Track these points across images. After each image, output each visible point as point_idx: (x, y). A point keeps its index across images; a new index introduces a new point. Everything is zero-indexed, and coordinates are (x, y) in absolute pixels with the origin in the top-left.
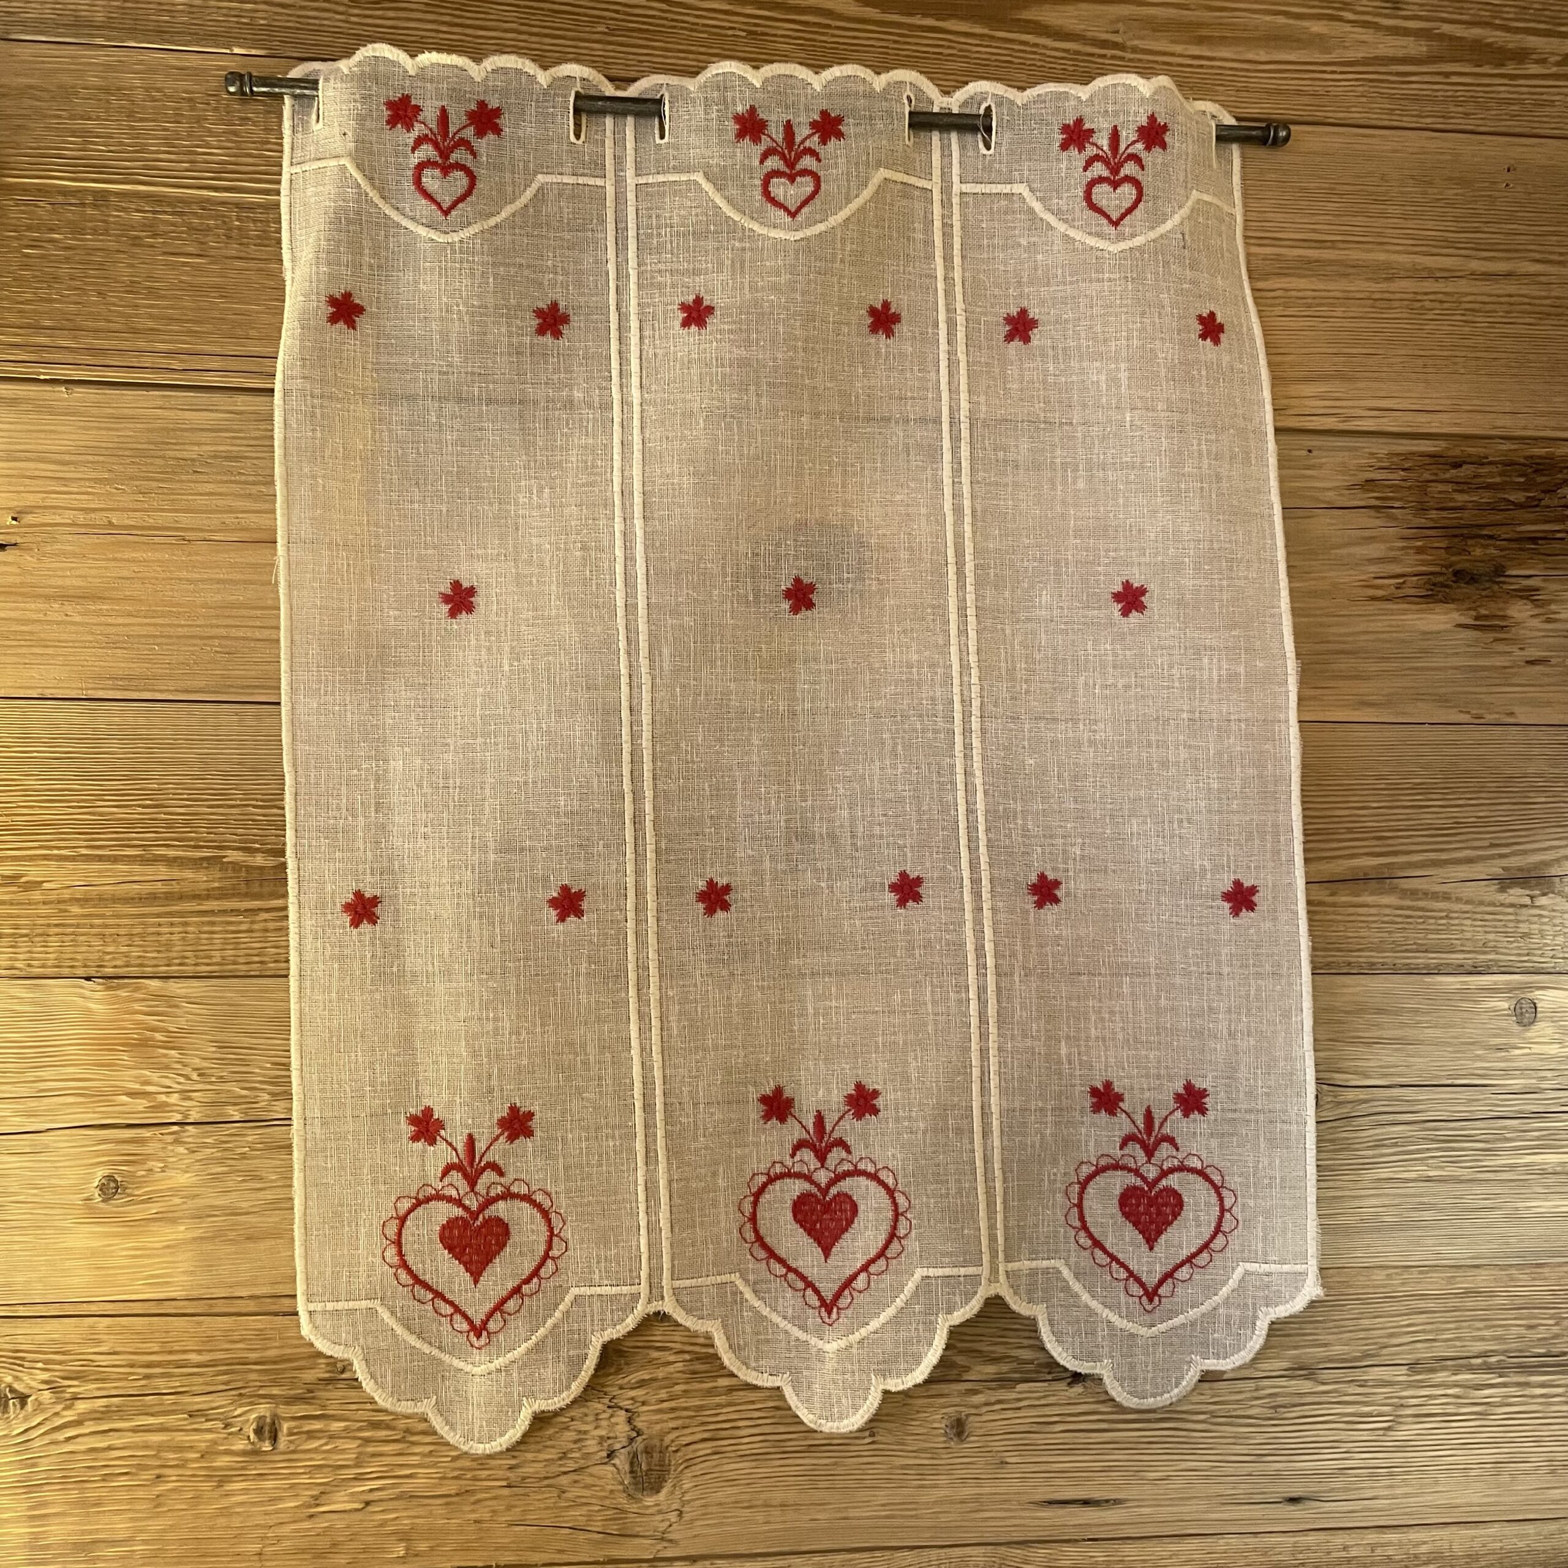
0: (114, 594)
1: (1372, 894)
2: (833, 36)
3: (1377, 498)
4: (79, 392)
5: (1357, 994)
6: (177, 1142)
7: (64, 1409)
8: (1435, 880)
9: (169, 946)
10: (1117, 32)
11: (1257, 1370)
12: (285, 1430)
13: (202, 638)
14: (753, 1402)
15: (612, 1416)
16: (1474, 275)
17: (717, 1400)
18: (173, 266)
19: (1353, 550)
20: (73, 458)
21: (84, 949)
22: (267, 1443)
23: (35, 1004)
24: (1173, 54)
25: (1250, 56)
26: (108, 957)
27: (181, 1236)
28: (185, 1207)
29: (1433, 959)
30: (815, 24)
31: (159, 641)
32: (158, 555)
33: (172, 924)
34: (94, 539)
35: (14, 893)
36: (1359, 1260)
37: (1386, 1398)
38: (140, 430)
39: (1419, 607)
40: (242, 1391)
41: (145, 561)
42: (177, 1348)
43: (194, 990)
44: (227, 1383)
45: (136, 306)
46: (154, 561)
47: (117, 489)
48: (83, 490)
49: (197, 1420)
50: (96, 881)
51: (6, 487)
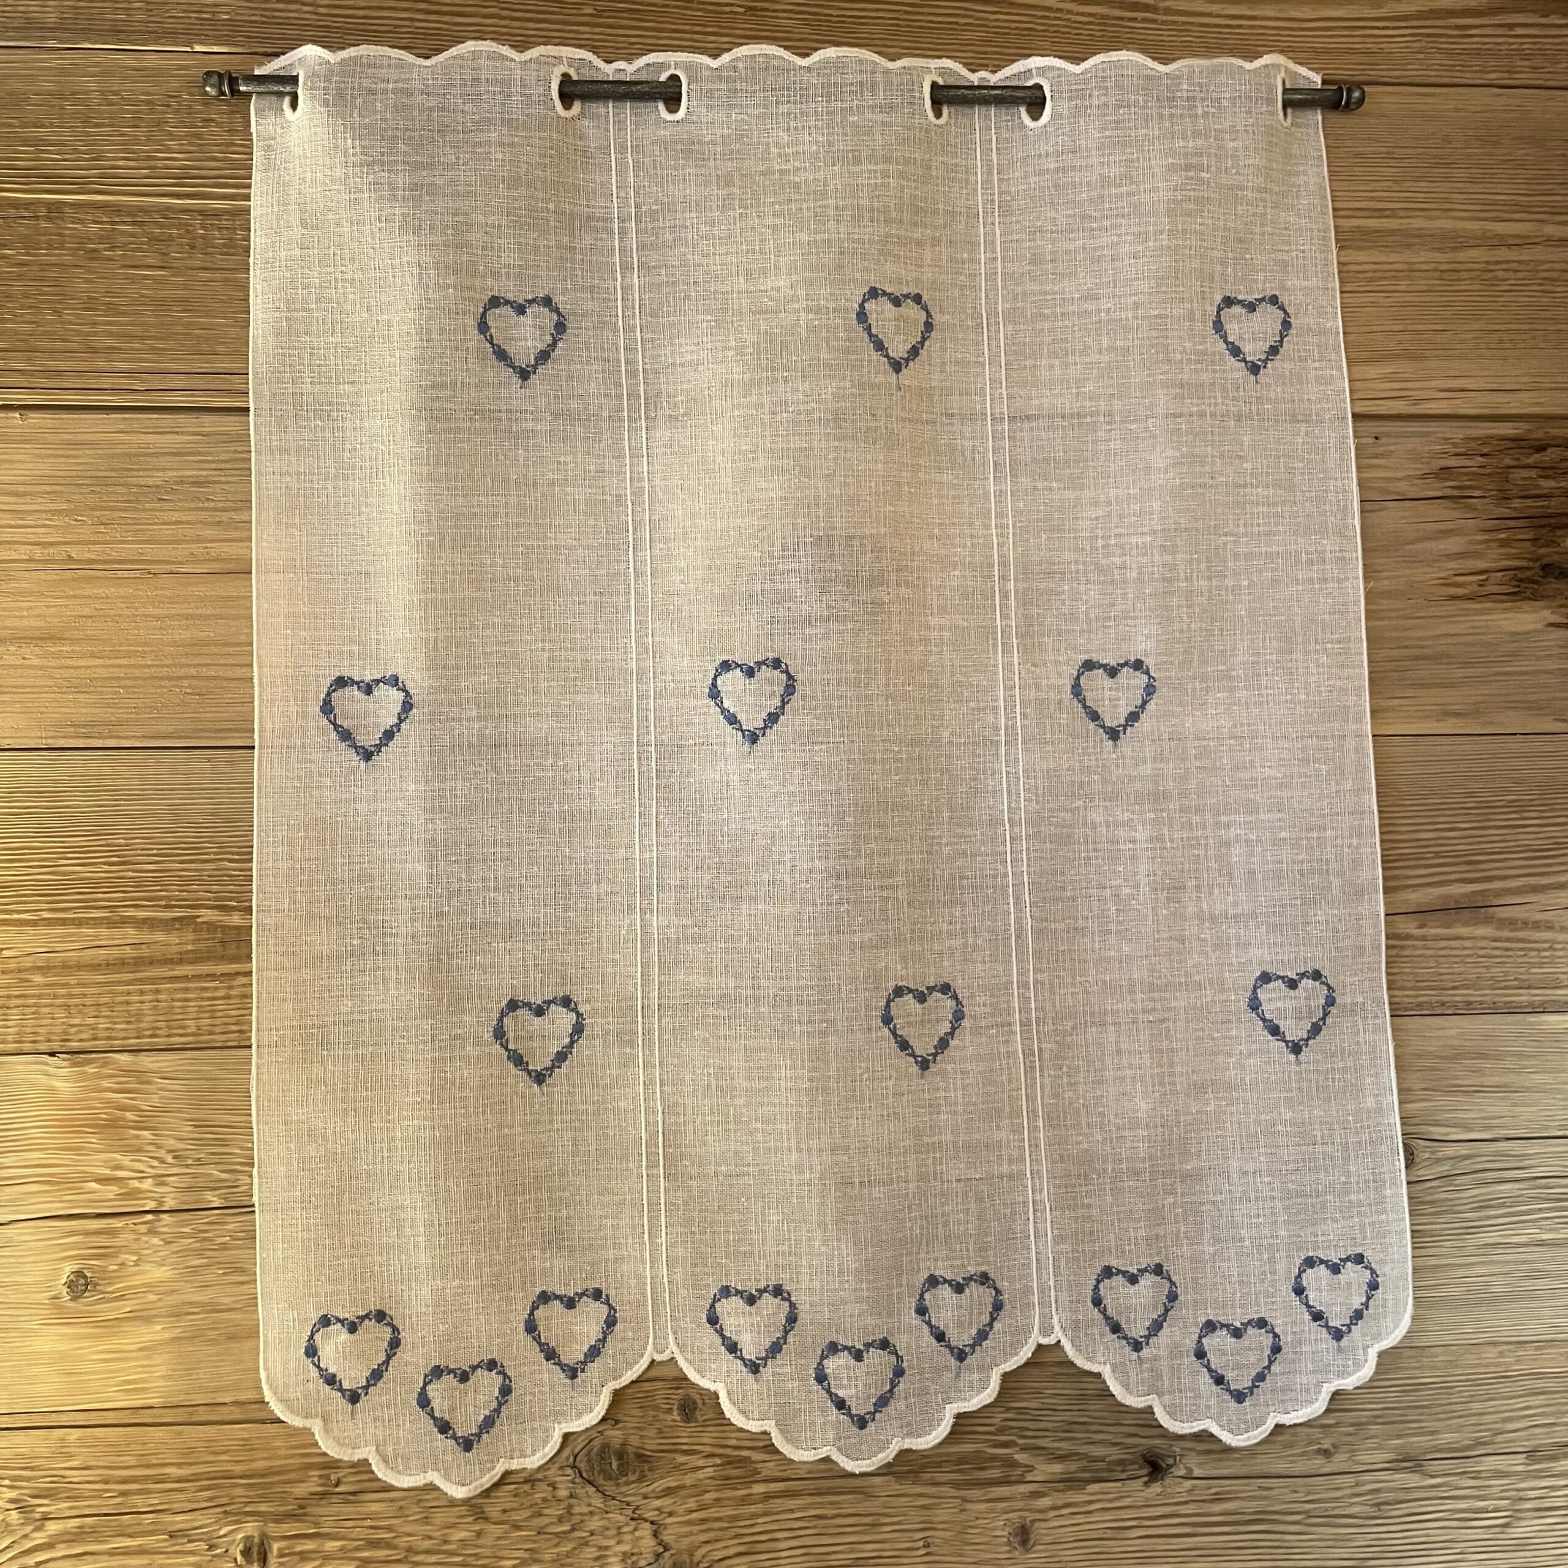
0: (75, 634)
1: (1466, 924)
4: (35, 417)
5: (1451, 1037)
6: (151, 1232)
7: (33, 1531)
8: (1535, 907)
9: (139, 1016)
11: (1356, 1462)
12: (275, 1552)
13: (170, 679)
14: (792, 1511)
15: (636, 1529)
16: (1550, 242)
17: (753, 1509)
18: (134, 279)
19: (1429, 545)
20: (29, 488)
21: (47, 1022)
22: (256, 1565)
24: (1211, 15)
25: (1297, 14)
26: (73, 1030)
27: (156, 1337)
28: (160, 1304)
29: (1537, 996)
31: (123, 683)
32: (122, 591)
33: (142, 993)
34: (53, 576)
36: (1467, 1336)
37: (1502, 1491)
38: (101, 457)
39: (1504, 605)
40: (228, 1508)
41: (107, 597)
42: (155, 1461)
43: (168, 1064)
44: (211, 1499)
45: (95, 324)
46: (117, 597)
47: (76, 520)
48: (40, 522)
49: (180, 1541)
50: (59, 947)
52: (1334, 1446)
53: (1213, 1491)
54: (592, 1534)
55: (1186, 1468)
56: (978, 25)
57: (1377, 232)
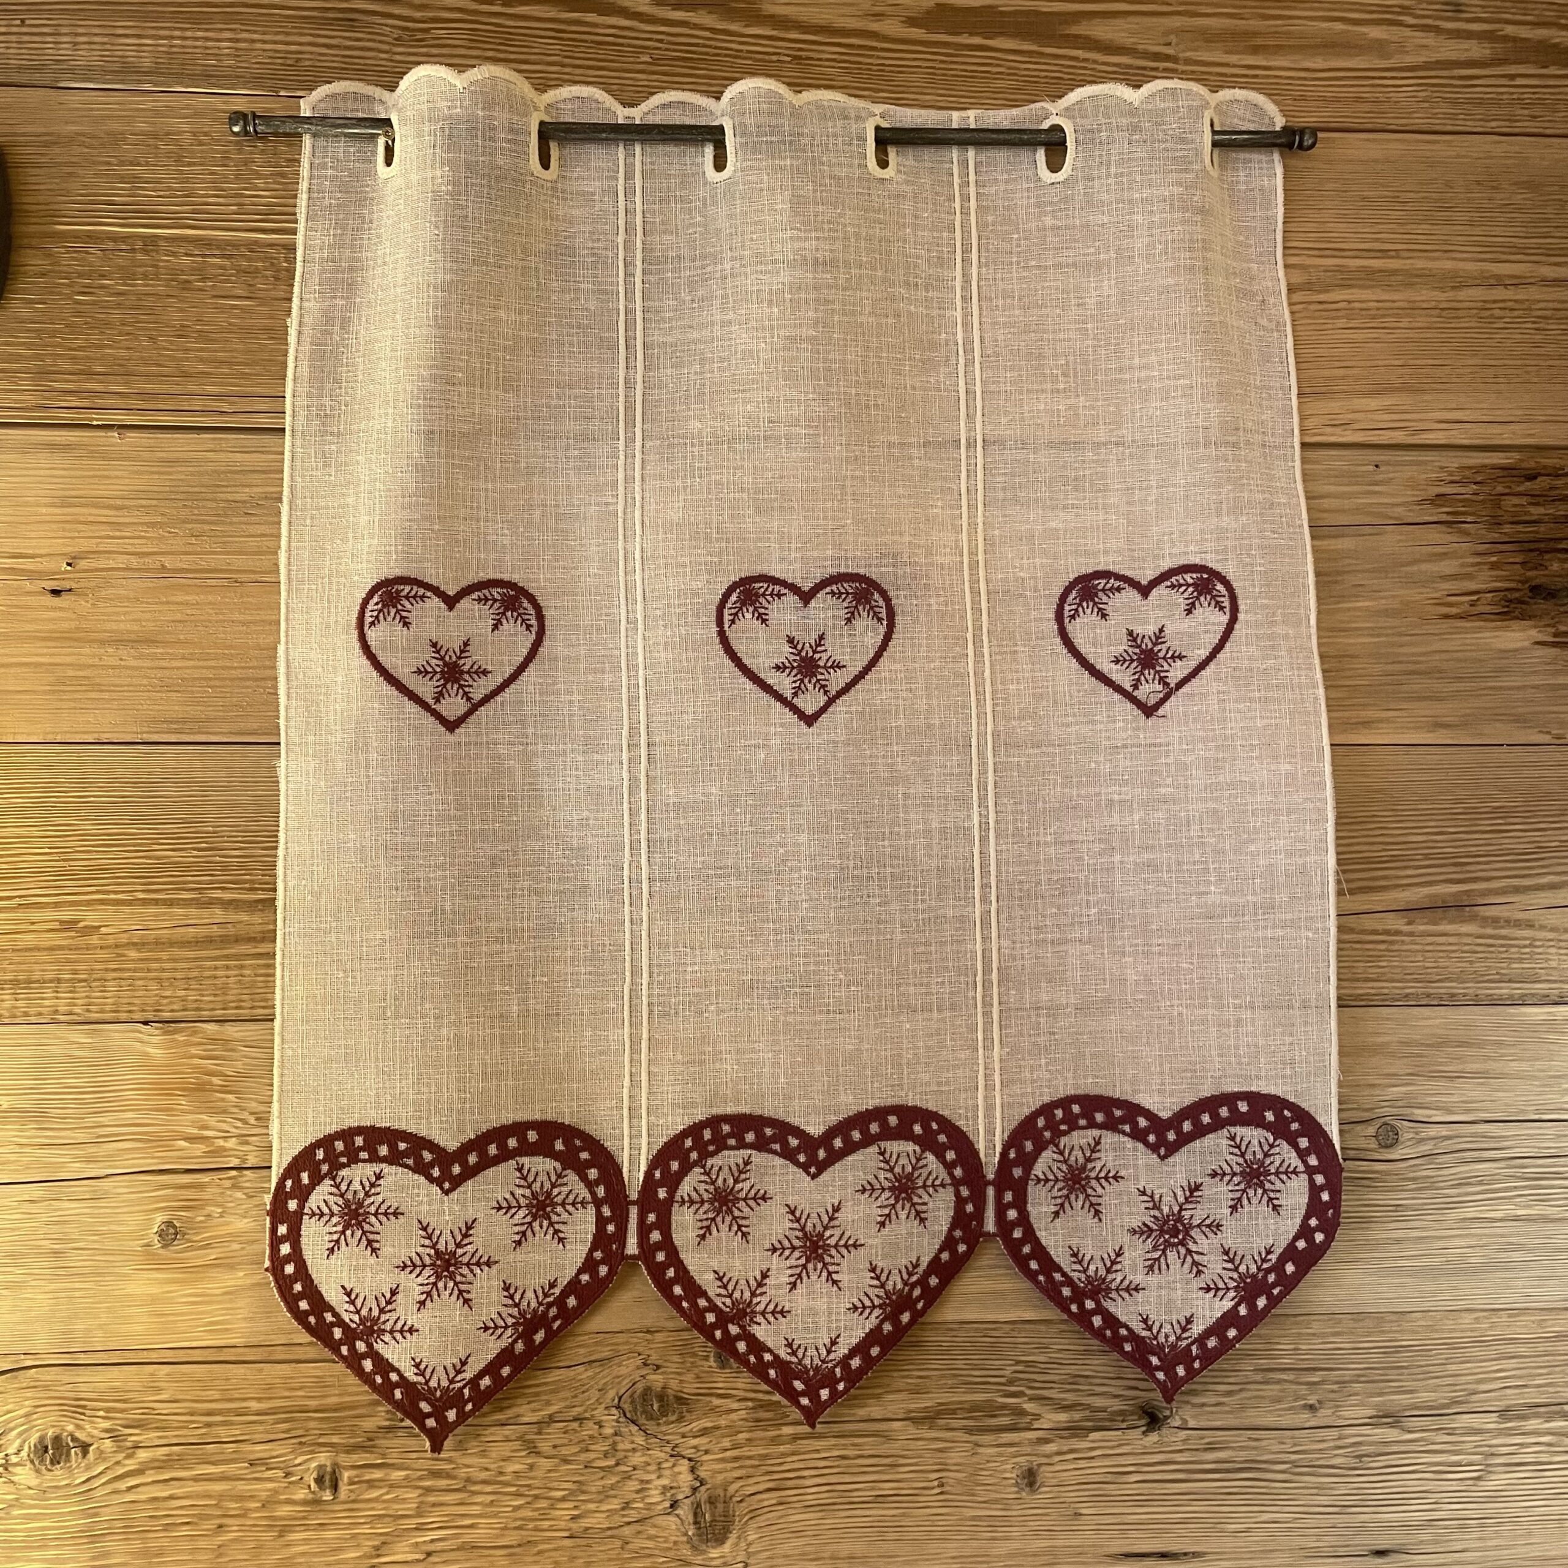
0: (168, 638)
1: (1451, 922)
2: (878, 57)
4: (132, 437)
5: (1435, 1027)
6: (234, 1187)
7: (126, 1458)
8: (1516, 907)
9: (225, 989)
10: (1169, 44)
11: (1340, 1417)
12: (346, 1479)
13: (256, 680)
14: (818, 1451)
15: (674, 1465)
16: (1545, 282)
17: (782, 1448)
18: (221, 309)
19: (1424, 567)
20: (127, 503)
21: (141, 993)
22: (328, 1492)
23: (94, 1049)
24: (1227, 65)
25: (1307, 64)
26: (165, 1001)
27: (240, 1282)
28: (243, 1253)
29: (1517, 989)
30: (860, 47)
31: (212, 683)
32: (211, 598)
33: (228, 968)
34: (149, 583)
35: (73, 938)
36: (1449, 1303)
37: (1476, 1447)
38: (192, 474)
39: (1494, 624)
40: (303, 1440)
41: (198, 604)
42: (236, 1396)
44: (288, 1431)
45: (187, 350)
46: (207, 604)
47: (169, 532)
48: (137, 534)
49: (260, 1469)
50: (153, 925)
51: (60, 534)
52: (1319, 1402)
53: (1207, 1440)
54: (635, 1469)
55: (1182, 1420)
57: (1380, 271)
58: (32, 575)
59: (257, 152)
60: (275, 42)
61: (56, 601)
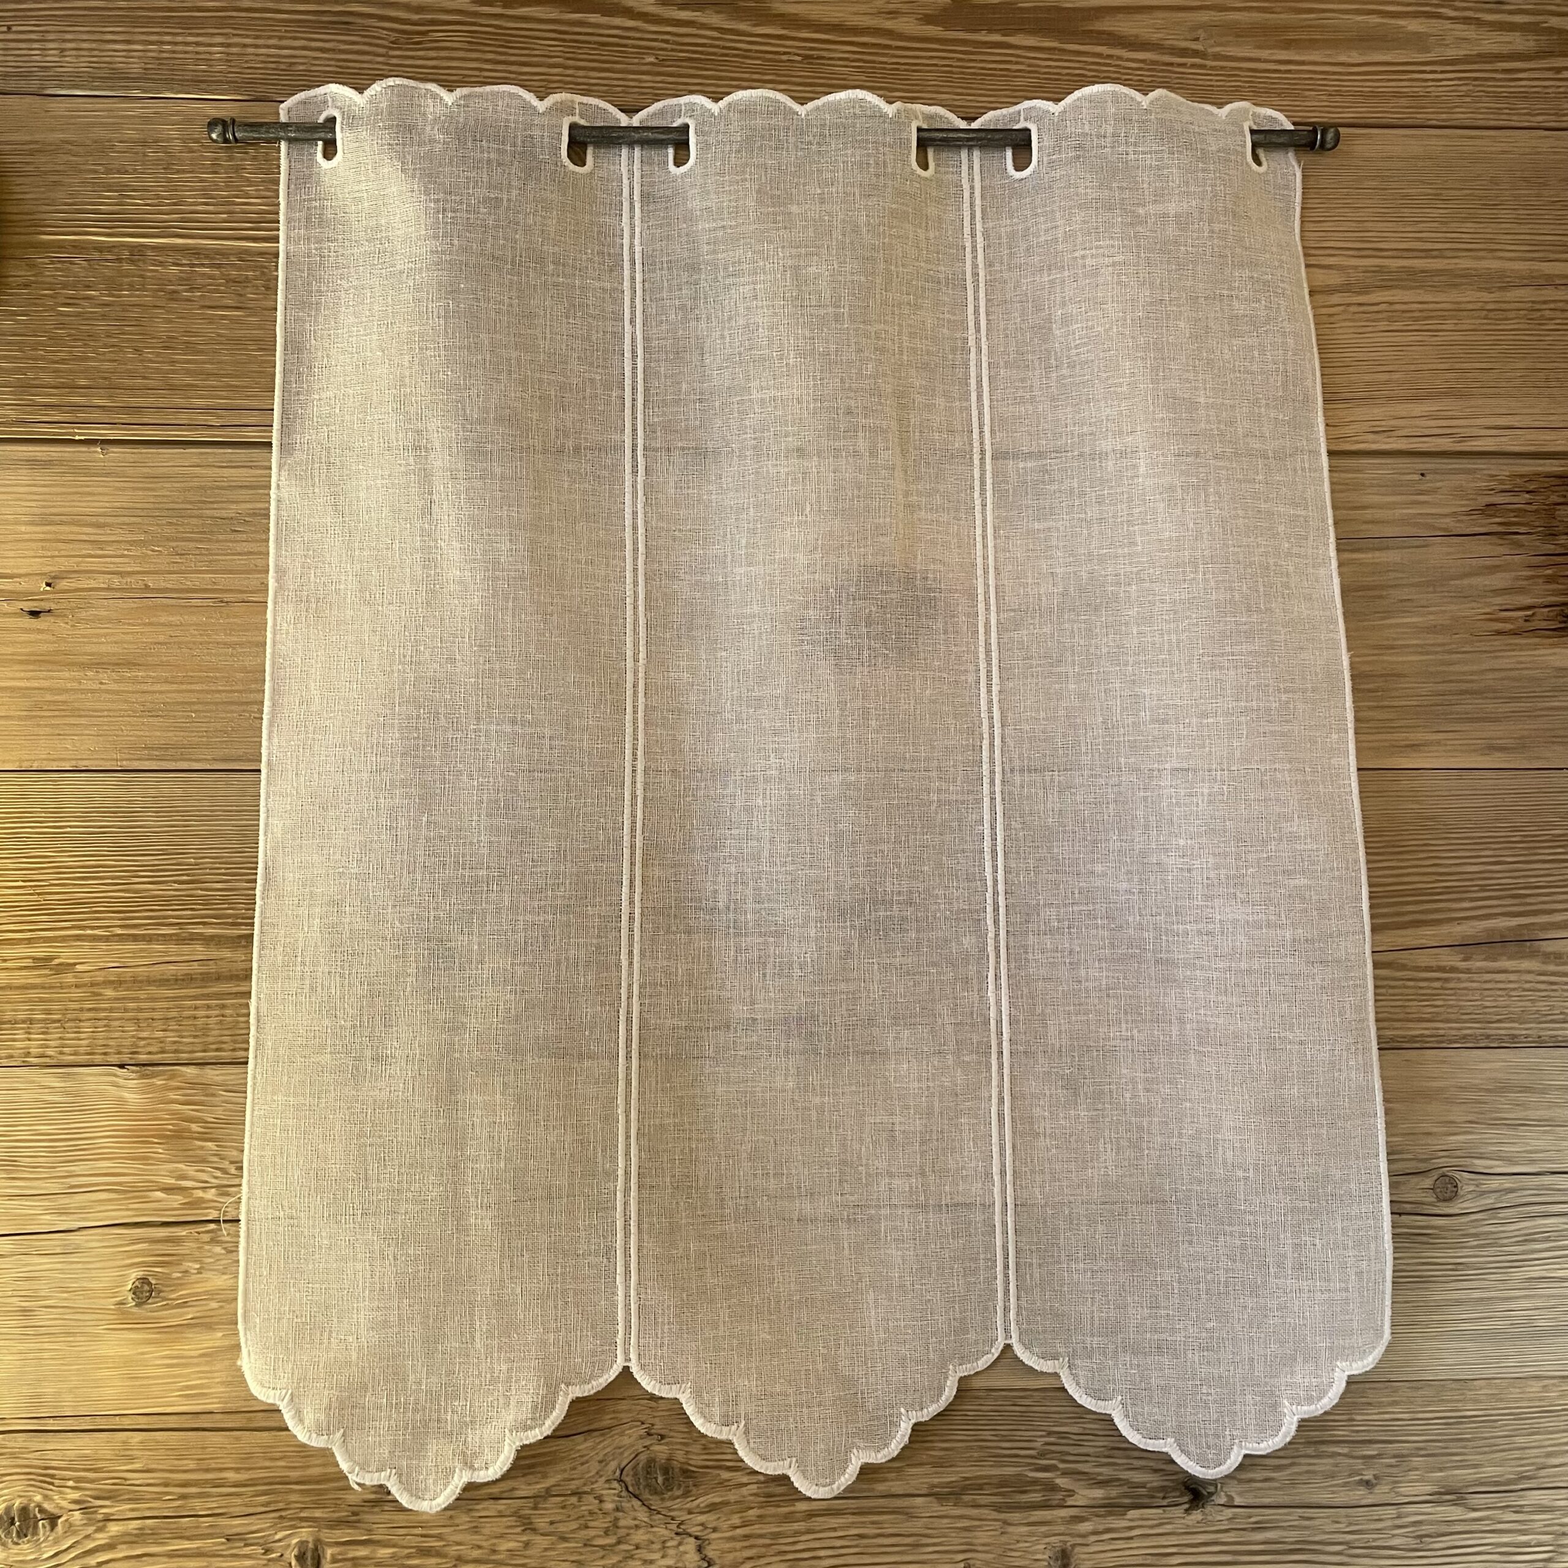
0: (150, 660)
1: (1510, 958)
2: (894, 56)
3: (1500, 524)
4: (115, 452)
5: (1495, 1070)
6: (214, 1241)
7: (96, 1531)
9: (205, 1030)
10: (1197, 39)
11: (1397, 1494)
12: (328, 1556)
13: (240, 703)
14: (834, 1529)
15: (680, 1544)
17: (796, 1526)
18: (211, 320)
19: (1475, 581)
20: (109, 520)
21: (117, 1035)
23: (68, 1094)
24: (1258, 60)
25: (1343, 58)
26: (142, 1043)
27: (218, 1343)
28: (221, 1312)
30: (874, 45)
31: (196, 707)
32: (195, 619)
33: (209, 1007)
34: (131, 604)
35: (46, 976)
36: (1513, 1370)
37: (1545, 1526)
38: (177, 489)
39: (1551, 640)
40: (283, 1513)
41: (182, 625)
42: (214, 1466)
43: (233, 1077)
44: (268, 1504)
45: (173, 363)
46: (191, 625)
47: (153, 551)
48: (119, 553)
49: (238, 1544)
50: (131, 962)
51: (41, 553)
52: (1376, 1477)
53: (1253, 1520)
54: (637, 1547)
55: (1227, 1496)
56: (1029, 72)
57: (1423, 272)
58: (12, 596)
59: (246, 160)
60: (268, 47)
61: (34, 623)
